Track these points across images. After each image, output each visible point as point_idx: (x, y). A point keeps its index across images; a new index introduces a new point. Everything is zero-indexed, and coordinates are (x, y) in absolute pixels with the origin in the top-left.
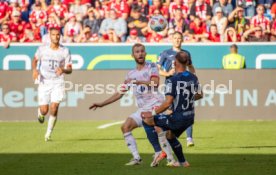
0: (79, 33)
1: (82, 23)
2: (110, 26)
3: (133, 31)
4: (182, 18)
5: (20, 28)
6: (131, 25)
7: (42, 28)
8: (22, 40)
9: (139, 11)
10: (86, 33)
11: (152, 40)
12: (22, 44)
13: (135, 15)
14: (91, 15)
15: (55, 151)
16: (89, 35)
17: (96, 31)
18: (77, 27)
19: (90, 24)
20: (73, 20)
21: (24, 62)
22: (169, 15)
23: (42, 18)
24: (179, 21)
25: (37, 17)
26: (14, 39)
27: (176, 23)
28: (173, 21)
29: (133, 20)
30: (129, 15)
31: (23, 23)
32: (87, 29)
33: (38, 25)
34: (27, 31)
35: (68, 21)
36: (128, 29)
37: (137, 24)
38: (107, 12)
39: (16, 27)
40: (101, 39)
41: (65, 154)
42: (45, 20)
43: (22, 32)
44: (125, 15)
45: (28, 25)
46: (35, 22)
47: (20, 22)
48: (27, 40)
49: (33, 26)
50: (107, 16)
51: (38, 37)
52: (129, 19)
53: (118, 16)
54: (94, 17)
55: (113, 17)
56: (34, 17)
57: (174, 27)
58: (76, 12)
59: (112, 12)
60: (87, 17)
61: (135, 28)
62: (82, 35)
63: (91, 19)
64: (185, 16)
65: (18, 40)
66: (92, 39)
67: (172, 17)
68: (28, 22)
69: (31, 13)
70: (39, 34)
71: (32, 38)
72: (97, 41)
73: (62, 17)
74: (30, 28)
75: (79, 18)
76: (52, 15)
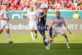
0: (34, 8)
1: (35, 5)
3: (50, 7)
4: (64, 3)
6: (49, 5)
7: (24, 6)
8: (18, 10)
9: (52, 1)
11: (56, 10)
12: (18, 11)
14: (38, 2)
15: (27, 42)
16: (37, 8)
17: (39, 7)
18: (34, 6)
19: (37, 5)
20: (32, 4)
21: (18, 16)
22: (60, 2)
23: (23, 3)
24: (63, 4)
25: (22, 3)
26: (15, 9)
27: (63, 5)
28: (62, 4)
29: (50, 4)
30: (49, 2)
31: (18, 5)
32: (36, 7)
33: (22, 5)
34: (19, 7)
36: (49, 7)
37: (51, 5)
38: (42, 2)
39: (16, 6)
40: (41, 10)
41: (30, 43)
42: (24, 4)
43: (18, 7)
44: (47, 2)
45: (19, 6)
46: (21, 5)
48: (19, 10)
49: (21, 6)
50: (42, 3)
51: (22, 9)
52: (49, 4)
53: (45, 3)
54: (39, 3)
55: (44, 3)
56: (21, 3)
57: (62, 6)
59: (44, 1)
60: (37, 3)
61: (51, 6)
62: (35, 8)
63: (38, 3)
64: (65, 3)
65: (16, 10)
66: (38, 9)
67: (61, 3)
68: (19, 4)
69: (20, 2)
70: (23, 8)
72: (39, 10)
73: (29, 3)
74: (20, 6)
75: (34, 3)
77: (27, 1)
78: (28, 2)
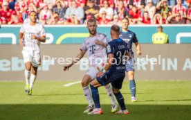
0: (50, 17)
1: (52, 10)
2: (72, 13)
3: (89, 17)
4: (124, 7)
5: (8, 14)
6: (87, 12)
7: (24, 14)
8: (10, 23)
9: (93, 2)
10: (55, 18)
11: (102, 23)
12: (9, 25)
13: (90, 4)
14: (58, 5)
15: (33, 103)
16: (57, 19)
17: (62, 16)
18: (49, 13)
19: (58, 11)
20: (46, 8)
21: (11, 39)
22: (114, 4)
23: (24, 7)
24: (122, 9)
25: (20, 6)
26: (4, 22)
27: (119, 10)
28: (117, 9)
29: (89, 8)
30: (86, 5)
31: (10, 10)
32: (56, 15)
33: (21, 12)
34: (13, 16)
35: (42, 9)
36: (85, 15)
37: (92, 11)
38: (70, 3)
39: (6, 13)
40: (66, 22)
41: (40, 105)
42: (26, 8)
43: (10, 17)
44: (83, 5)
45: (14, 12)
46: (19, 10)
47: (8, 10)
48: (13, 23)
49: (18, 13)
50: (70, 5)
51: (21, 21)
52: (86, 8)
53: (78, 5)
54: (61, 6)
55: (74, 6)
56: (18, 6)
57: (118, 13)
58: (48, 2)
59: (74, 3)
60: (56, 6)
61: (90, 14)
62: (53, 19)
63: (59, 7)
64: (126, 5)
65: (7, 22)
66: (59, 22)
67: (116, 6)
68: (14, 10)
69: (16, 3)
70: (22, 19)
71: (16, 21)
72: (63, 24)
73: (38, 6)
74: (15, 14)
75: (50, 7)
76: (31, 4)
77: (33, 2)
78: (36, 3)
